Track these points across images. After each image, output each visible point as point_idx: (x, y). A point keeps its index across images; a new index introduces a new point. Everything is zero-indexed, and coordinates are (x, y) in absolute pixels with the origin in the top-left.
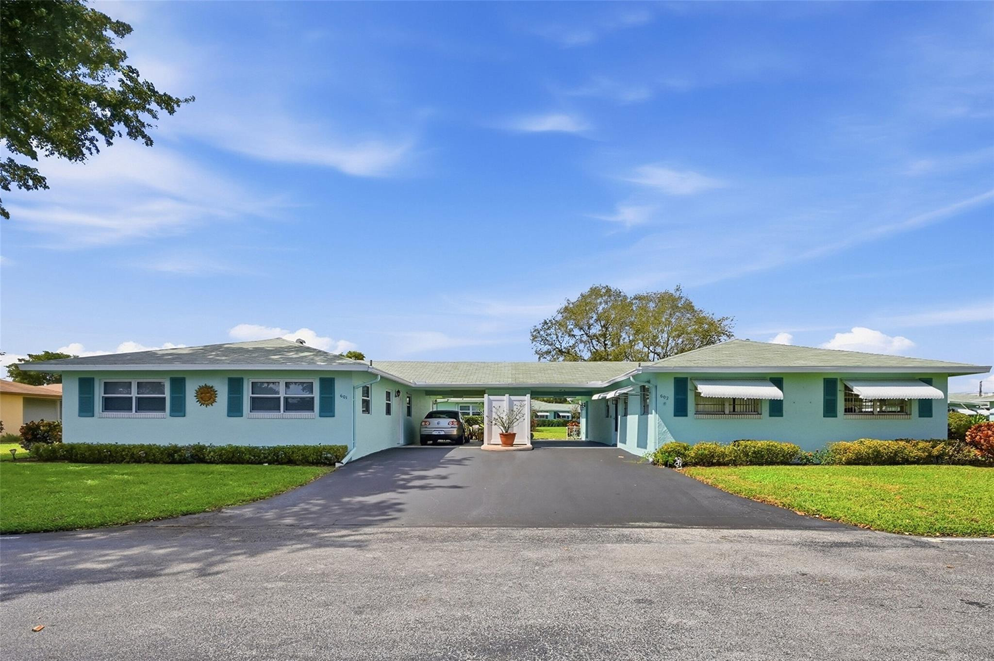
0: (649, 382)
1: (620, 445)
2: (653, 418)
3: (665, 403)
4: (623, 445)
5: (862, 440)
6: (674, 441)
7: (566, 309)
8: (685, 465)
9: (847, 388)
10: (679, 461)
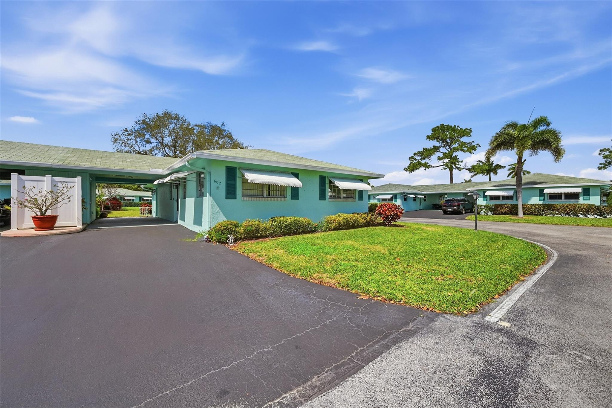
0: (204, 168)
1: (180, 222)
2: (207, 200)
3: (218, 188)
4: (183, 222)
5: (339, 214)
6: (226, 220)
7: (144, 122)
8: (236, 240)
9: (330, 182)
10: (231, 238)
